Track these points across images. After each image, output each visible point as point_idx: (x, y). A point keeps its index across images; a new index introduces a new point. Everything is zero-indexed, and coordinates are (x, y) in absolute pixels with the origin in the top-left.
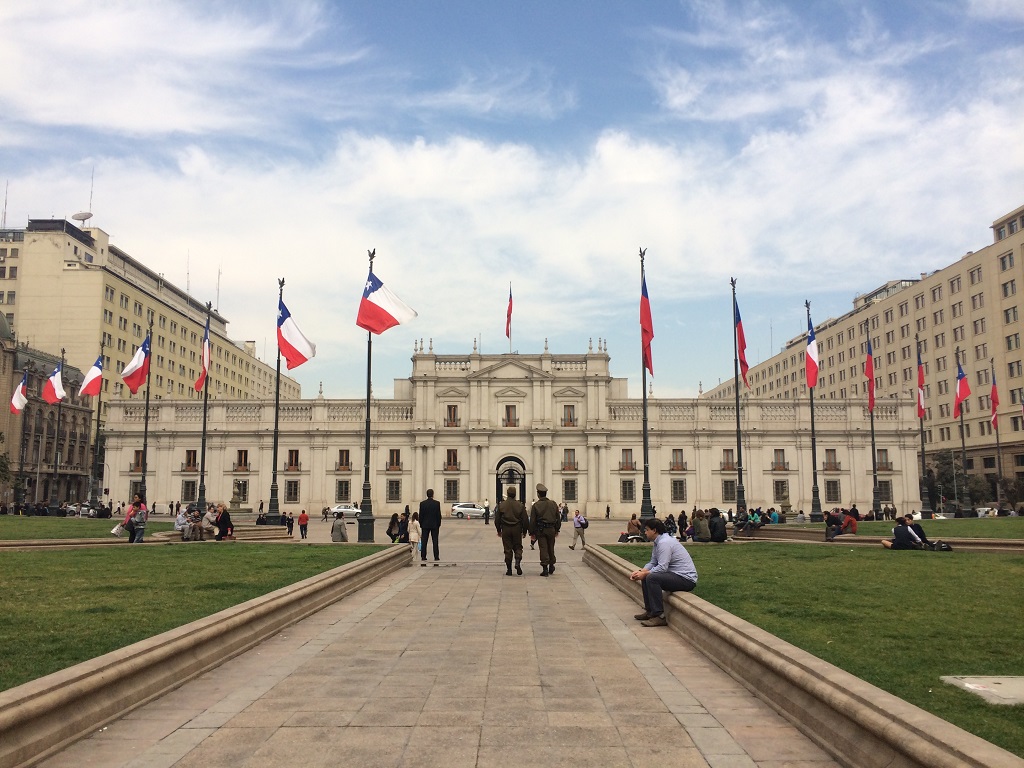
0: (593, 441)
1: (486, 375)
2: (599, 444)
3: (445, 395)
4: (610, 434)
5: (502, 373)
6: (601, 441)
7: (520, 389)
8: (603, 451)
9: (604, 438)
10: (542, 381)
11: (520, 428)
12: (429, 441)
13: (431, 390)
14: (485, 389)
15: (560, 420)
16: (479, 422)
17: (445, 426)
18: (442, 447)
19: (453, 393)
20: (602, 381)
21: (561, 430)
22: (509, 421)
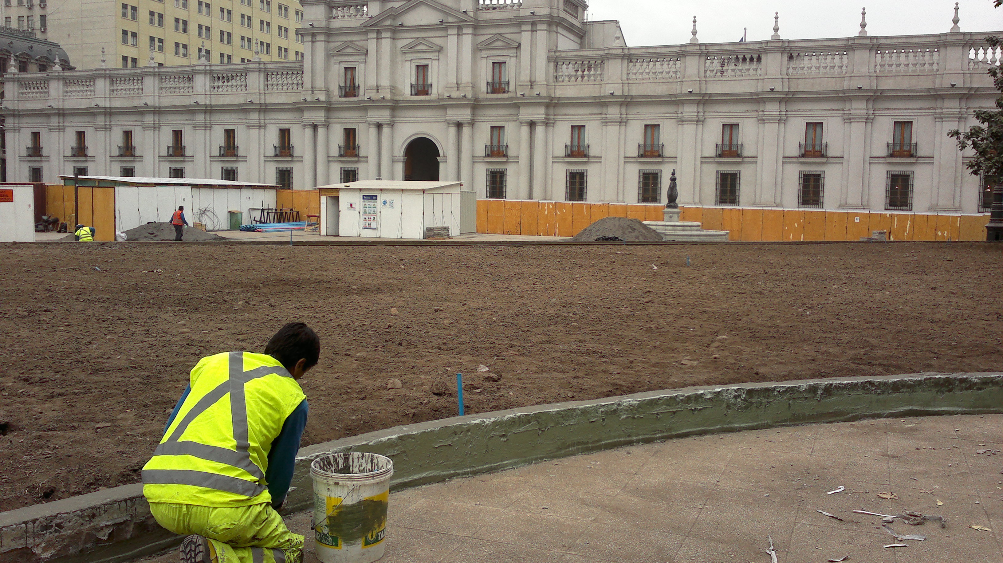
0: (527, 114)
1: (388, 23)
2: (534, 118)
3: (339, 53)
4: (551, 104)
5: (409, 20)
6: (539, 114)
7: (433, 40)
9: (542, 110)
11: (432, 97)
12: (319, 116)
13: (321, 47)
15: (485, 85)
16: (378, 90)
17: (340, 97)
18: (339, 125)
19: (349, 50)
20: (542, 22)
21: (486, 99)
22: (423, 88)
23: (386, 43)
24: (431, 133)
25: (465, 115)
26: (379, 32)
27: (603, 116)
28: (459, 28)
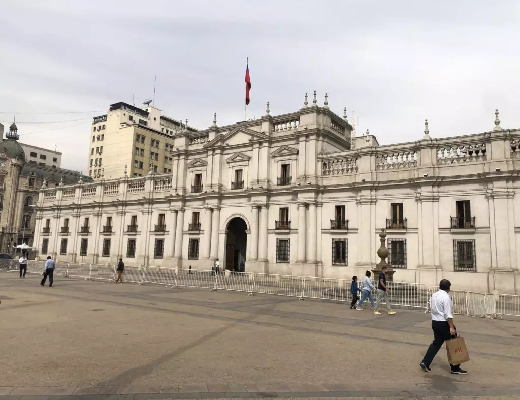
0: (302, 198)
1: (219, 144)
2: (307, 200)
3: (193, 166)
4: (320, 190)
5: (233, 142)
6: (310, 197)
7: (245, 153)
8: (312, 208)
9: (313, 195)
10: (260, 143)
11: (244, 190)
12: (179, 205)
13: (183, 162)
14: (217, 157)
15: (276, 180)
17: (192, 192)
18: (190, 211)
20: (312, 134)
21: (277, 190)
22: (238, 184)
25: (262, 200)
26: (214, 150)
27: (358, 198)
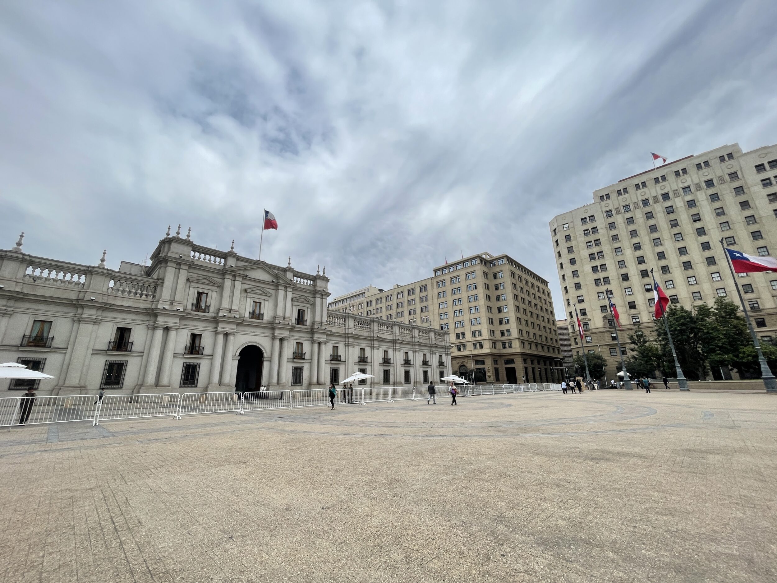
0: (317, 337)
2: (321, 340)
3: (197, 281)
4: (329, 334)
5: (252, 274)
6: (323, 338)
7: (267, 290)
8: (323, 346)
9: (325, 336)
11: (264, 321)
12: (173, 322)
13: (184, 274)
15: (294, 319)
16: (230, 312)
17: (192, 311)
18: (187, 330)
19: (205, 281)
21: (295, 327)
22: (256, 315)
23: (238, 284)
24: (261, 342)
25: (284, 334)
26: (234, 276)
27: (347, 343)
28: (286, 287)
